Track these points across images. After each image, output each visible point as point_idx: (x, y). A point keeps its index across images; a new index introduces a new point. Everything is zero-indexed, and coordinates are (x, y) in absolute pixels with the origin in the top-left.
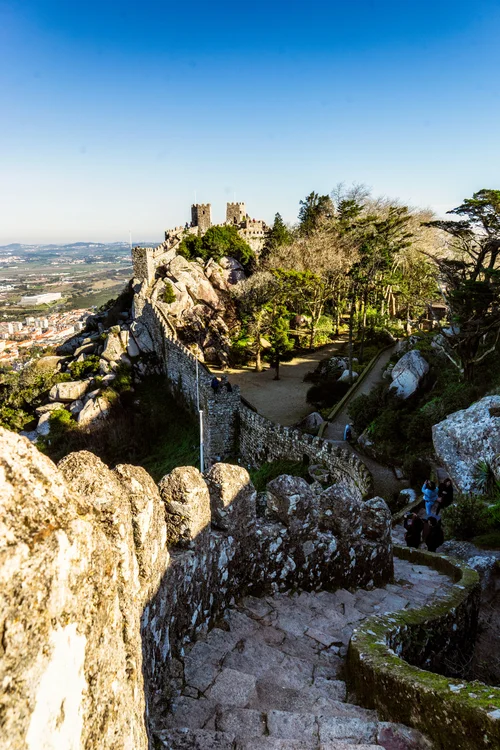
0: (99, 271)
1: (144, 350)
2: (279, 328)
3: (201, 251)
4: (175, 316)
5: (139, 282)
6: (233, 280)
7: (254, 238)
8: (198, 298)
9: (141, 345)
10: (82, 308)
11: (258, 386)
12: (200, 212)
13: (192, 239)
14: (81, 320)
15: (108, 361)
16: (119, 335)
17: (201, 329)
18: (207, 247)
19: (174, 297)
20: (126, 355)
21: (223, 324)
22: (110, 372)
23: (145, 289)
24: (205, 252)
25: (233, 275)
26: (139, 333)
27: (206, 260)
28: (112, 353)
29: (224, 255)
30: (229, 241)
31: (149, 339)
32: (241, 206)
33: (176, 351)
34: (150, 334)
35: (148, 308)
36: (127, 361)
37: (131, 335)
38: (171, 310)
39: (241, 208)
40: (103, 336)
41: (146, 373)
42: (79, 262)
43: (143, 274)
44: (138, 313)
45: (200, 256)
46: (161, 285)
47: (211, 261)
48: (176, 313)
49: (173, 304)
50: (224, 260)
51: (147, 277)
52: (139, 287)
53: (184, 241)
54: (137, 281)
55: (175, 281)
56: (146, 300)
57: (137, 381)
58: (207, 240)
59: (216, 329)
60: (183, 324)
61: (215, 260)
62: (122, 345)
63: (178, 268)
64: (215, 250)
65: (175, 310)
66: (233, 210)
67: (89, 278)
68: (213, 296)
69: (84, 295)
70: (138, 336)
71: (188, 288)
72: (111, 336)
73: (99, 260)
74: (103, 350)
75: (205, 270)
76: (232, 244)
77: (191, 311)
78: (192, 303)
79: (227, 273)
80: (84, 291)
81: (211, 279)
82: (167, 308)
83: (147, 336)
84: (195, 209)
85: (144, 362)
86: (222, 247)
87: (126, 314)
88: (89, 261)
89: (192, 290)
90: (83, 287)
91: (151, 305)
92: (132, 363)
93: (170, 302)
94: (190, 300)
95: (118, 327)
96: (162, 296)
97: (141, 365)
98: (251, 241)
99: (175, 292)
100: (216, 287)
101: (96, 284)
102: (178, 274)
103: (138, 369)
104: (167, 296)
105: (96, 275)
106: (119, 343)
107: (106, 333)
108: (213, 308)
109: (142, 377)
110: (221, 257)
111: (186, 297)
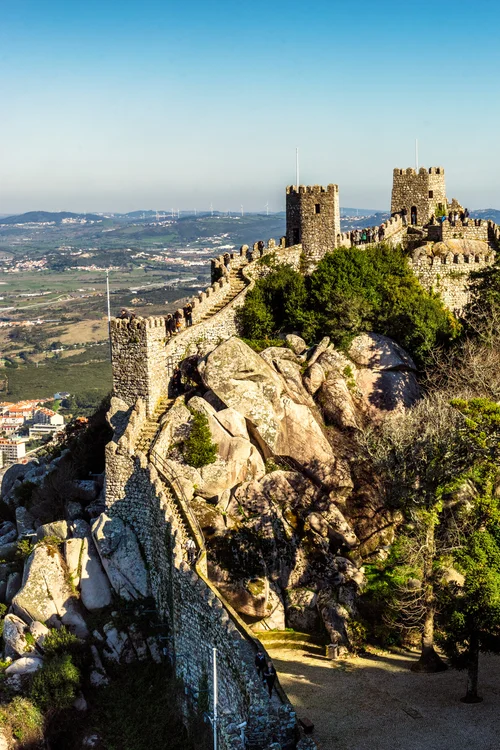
0: (83, 293)
1: (124, 594)
2: (476, 558)
3: (300, 314)
4: (213, 501)
5: (125, 407)
6: (383, 398)
7: (454, 276)
8: (277, 452)
9: (117, 579)
10: (26, 398)
11: (416, 715)
12: (307, 207)
13: (282, 283)
14: (24, 432)
15: (28, 619)
16: (62, 549)
17: (281, 540)
18: (319, 307)
19: (213, 450)
20: (75, 604)
21: (344, 525)
22: (29, 654)
23: (138, 426)
24: (310, 319)
25: (383, 383)
26: (114, 545)
27: (313, 342)
28: (39, 597)
29: (362, 330)
30: (380, 289)
31: (139, 564)
32: (432, 179)
33: (197, 607)
34: (142, 549)
35: (140, 481)
36: (78, 620)
37: (93, 552)
38: (201, 484)
39: (434, 184)
40: (24, 546)
41: (122, 656)
42: (30, 265)
43: (137, 388)
44: (116, 490)
45: (298, 329)
46: (180, 416)
47: (325, 346)
48: (218, 492)
49: (209, 469)
50: (363, 344)
51: (144, 394)
52: (124, 419)
53: (259, 285)
54: (119, 404)
55: (220, 406)
56: (136, 459)
57: (97, 678)
58: (319, 288)
59: (323, 539)
60: (231, 524)
61: (338, 343)
62: (68, 578)
63: (226, 373)
64: (337, 316)
65: (214, 484)
66: (410, 188)
67: (53, 313)
68: (319, 447)
69: (37, 359)
70: (110, 555)
71: (251, 427)
72: (41, 551)
73: (85, 262)
74: (18, 586)
75: (306, 373)
76: (386, 297)
77: (258, 487)
78: (261, 467)
79: (368, 379)
80: (38, 349)
81: (321, 396)
82: (192, 481)
83: (135, 554)
84: (294, 198)
85: (122, 627)
86: (357, 304)
87: (88, 486)
88: (60, 264)
89: (261, 429)
90: (36, 338)
91: (147, 472)
92: (90, 628)
93: (200, 464)
94: (257, 457)
95: (63, 525)
96: (180, 446)
97: (112, 635)
98: (447, 282)
99: (217, 435)
100: (331, 419)
101: (72, 328)
102: (225, 388)
103: (103, 646)
104: (195, 448)
105: (75, 305)
106: (60, 572)
107: (32, 541)
108: (316, 482)
109: (110, 668)
110: (355, 334)
111: (245, 452)
